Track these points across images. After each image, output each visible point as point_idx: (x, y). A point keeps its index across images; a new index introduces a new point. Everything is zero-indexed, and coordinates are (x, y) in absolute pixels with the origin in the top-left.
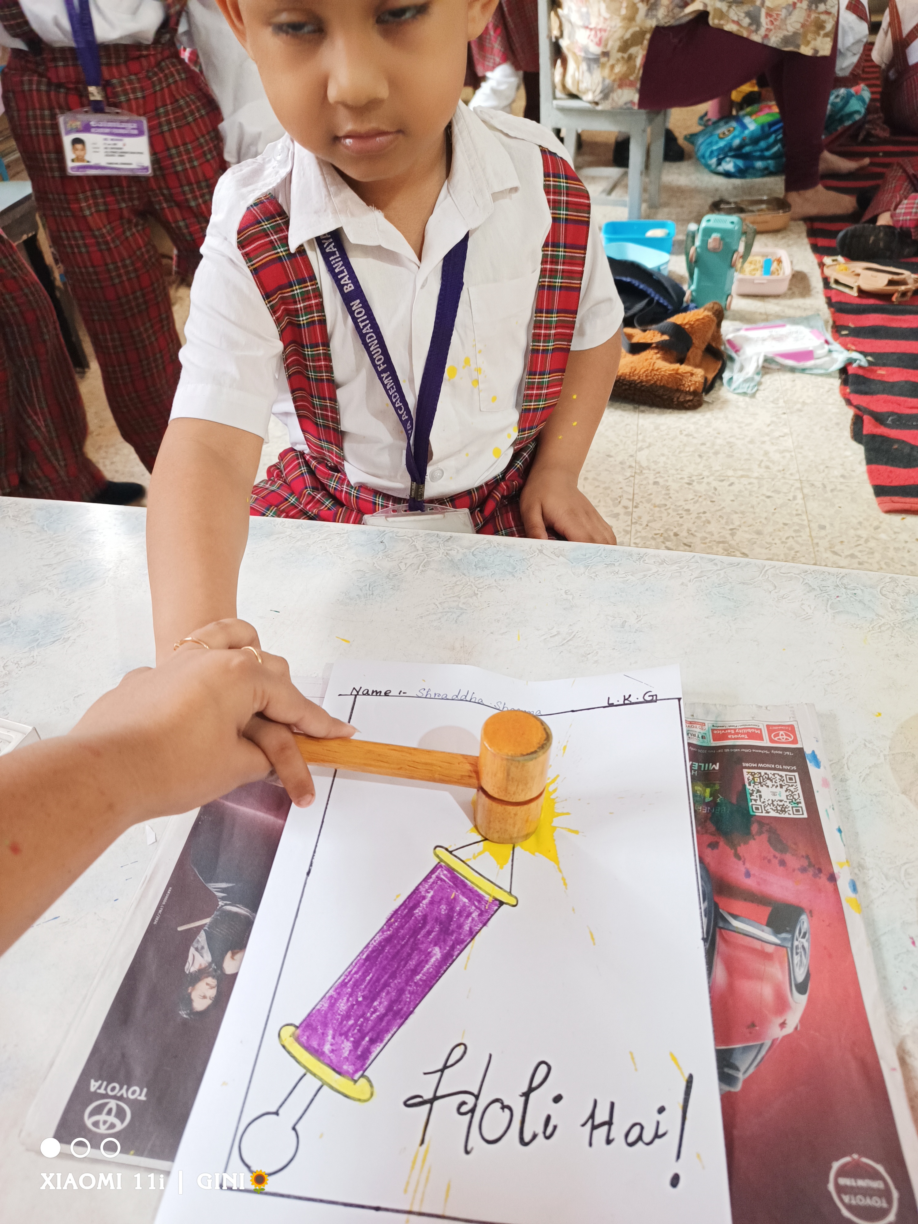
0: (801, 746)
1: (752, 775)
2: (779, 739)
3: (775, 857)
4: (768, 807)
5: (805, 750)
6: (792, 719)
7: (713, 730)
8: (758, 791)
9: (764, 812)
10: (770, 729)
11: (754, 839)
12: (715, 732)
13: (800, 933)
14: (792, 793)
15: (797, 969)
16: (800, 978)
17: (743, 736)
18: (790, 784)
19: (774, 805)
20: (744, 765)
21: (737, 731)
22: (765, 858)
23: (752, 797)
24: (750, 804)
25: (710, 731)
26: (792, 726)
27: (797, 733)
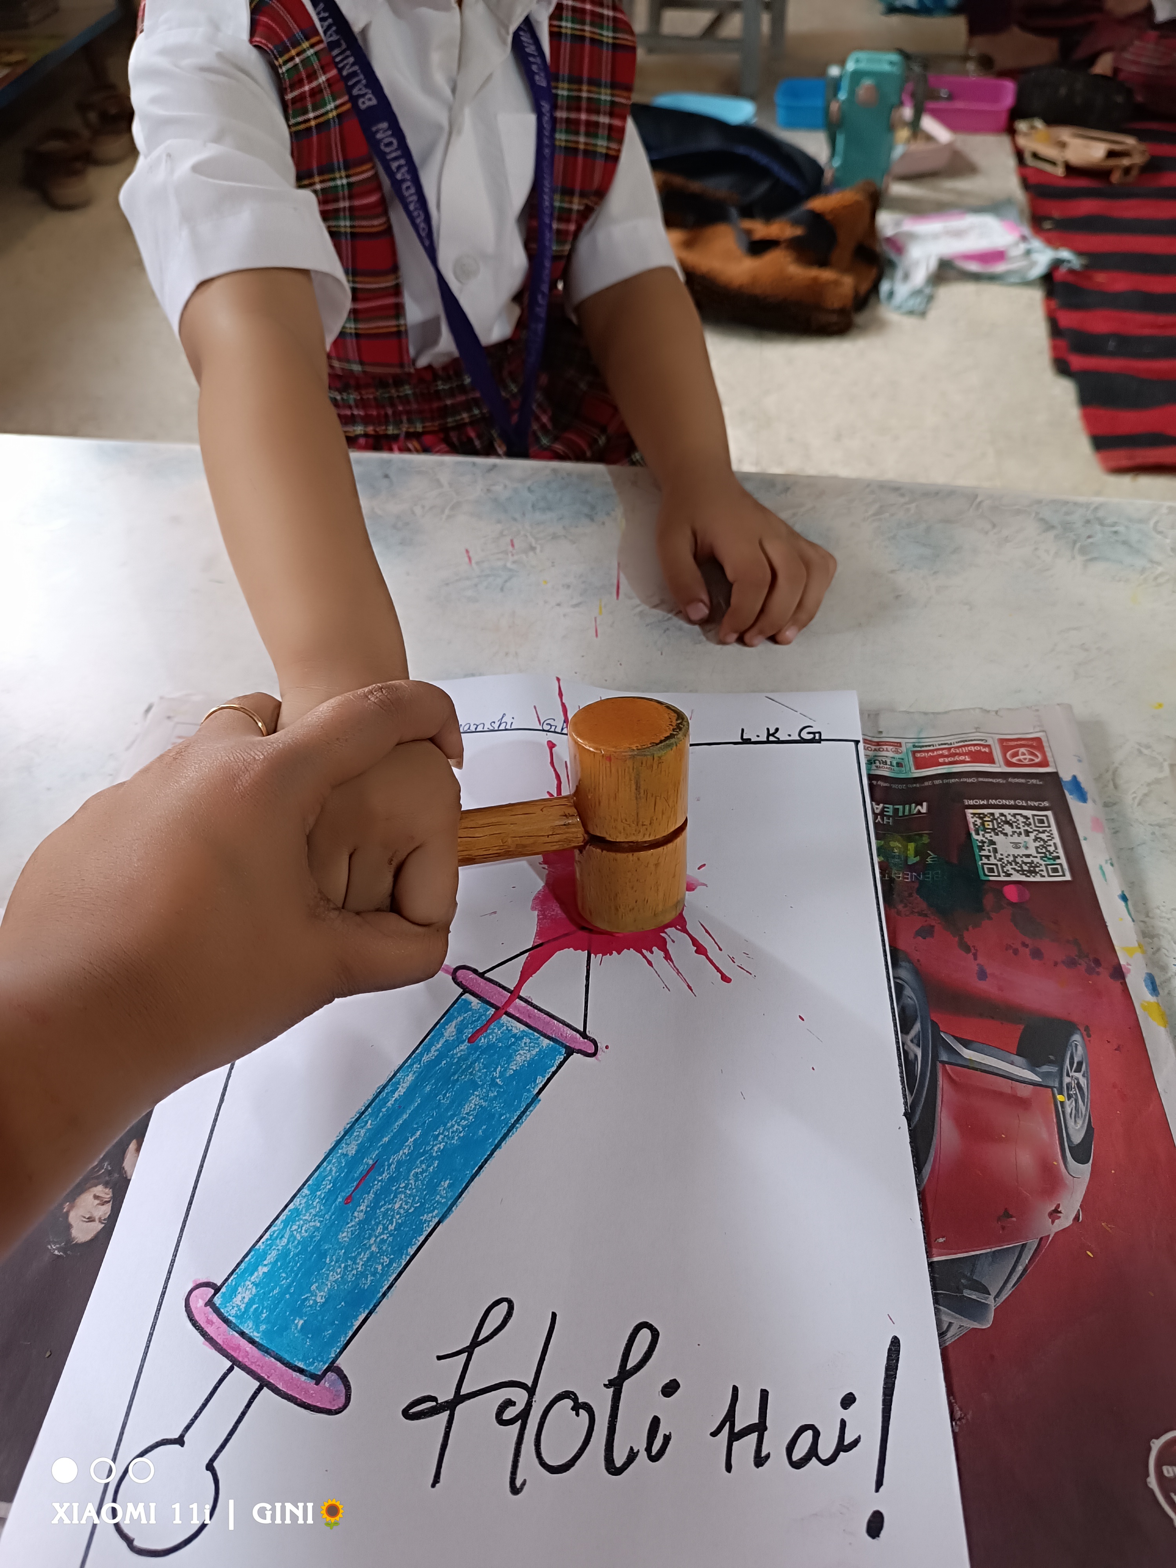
0: (1054, 770)
1: (980, 818)
2: (1020, 760)
3: (1025, 945)
4: (1009, 867)
5: (1061, 775)
6: (1038, 729)
7: (914, 753)
8: (992, 843)
9: (1002, 874)
10: (1006, 745)
11: (990, 918)
12: (918, 755)
13: (1072, 1064)
14: (1045, 842)
15: (1071, 1123)
16: (1077, 1137)
17: (962, 758)
18: (1041, 830)
19: (1017, 863)
20: (966, 802)
21: (952, 750)
22: (1008, 947)
23: (983, 853)
24: (980, 863)
25: (910, 755)
26: (1038, 739)
27: (1047, 749)
